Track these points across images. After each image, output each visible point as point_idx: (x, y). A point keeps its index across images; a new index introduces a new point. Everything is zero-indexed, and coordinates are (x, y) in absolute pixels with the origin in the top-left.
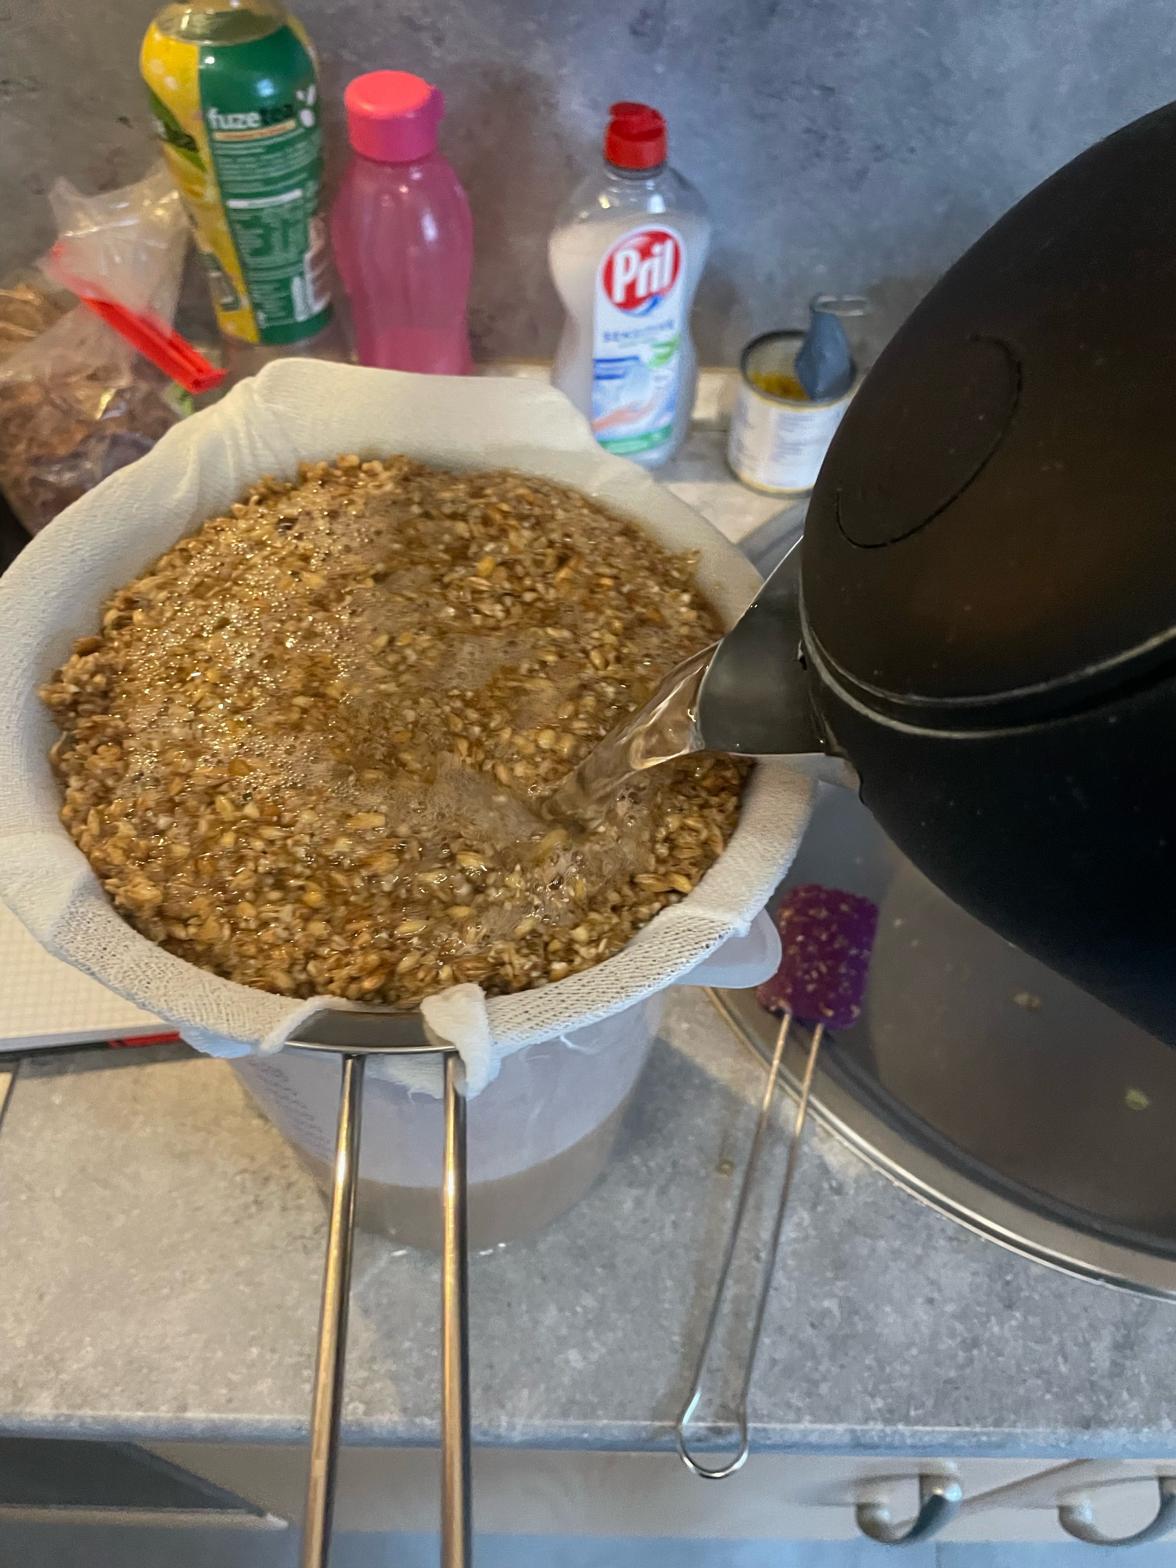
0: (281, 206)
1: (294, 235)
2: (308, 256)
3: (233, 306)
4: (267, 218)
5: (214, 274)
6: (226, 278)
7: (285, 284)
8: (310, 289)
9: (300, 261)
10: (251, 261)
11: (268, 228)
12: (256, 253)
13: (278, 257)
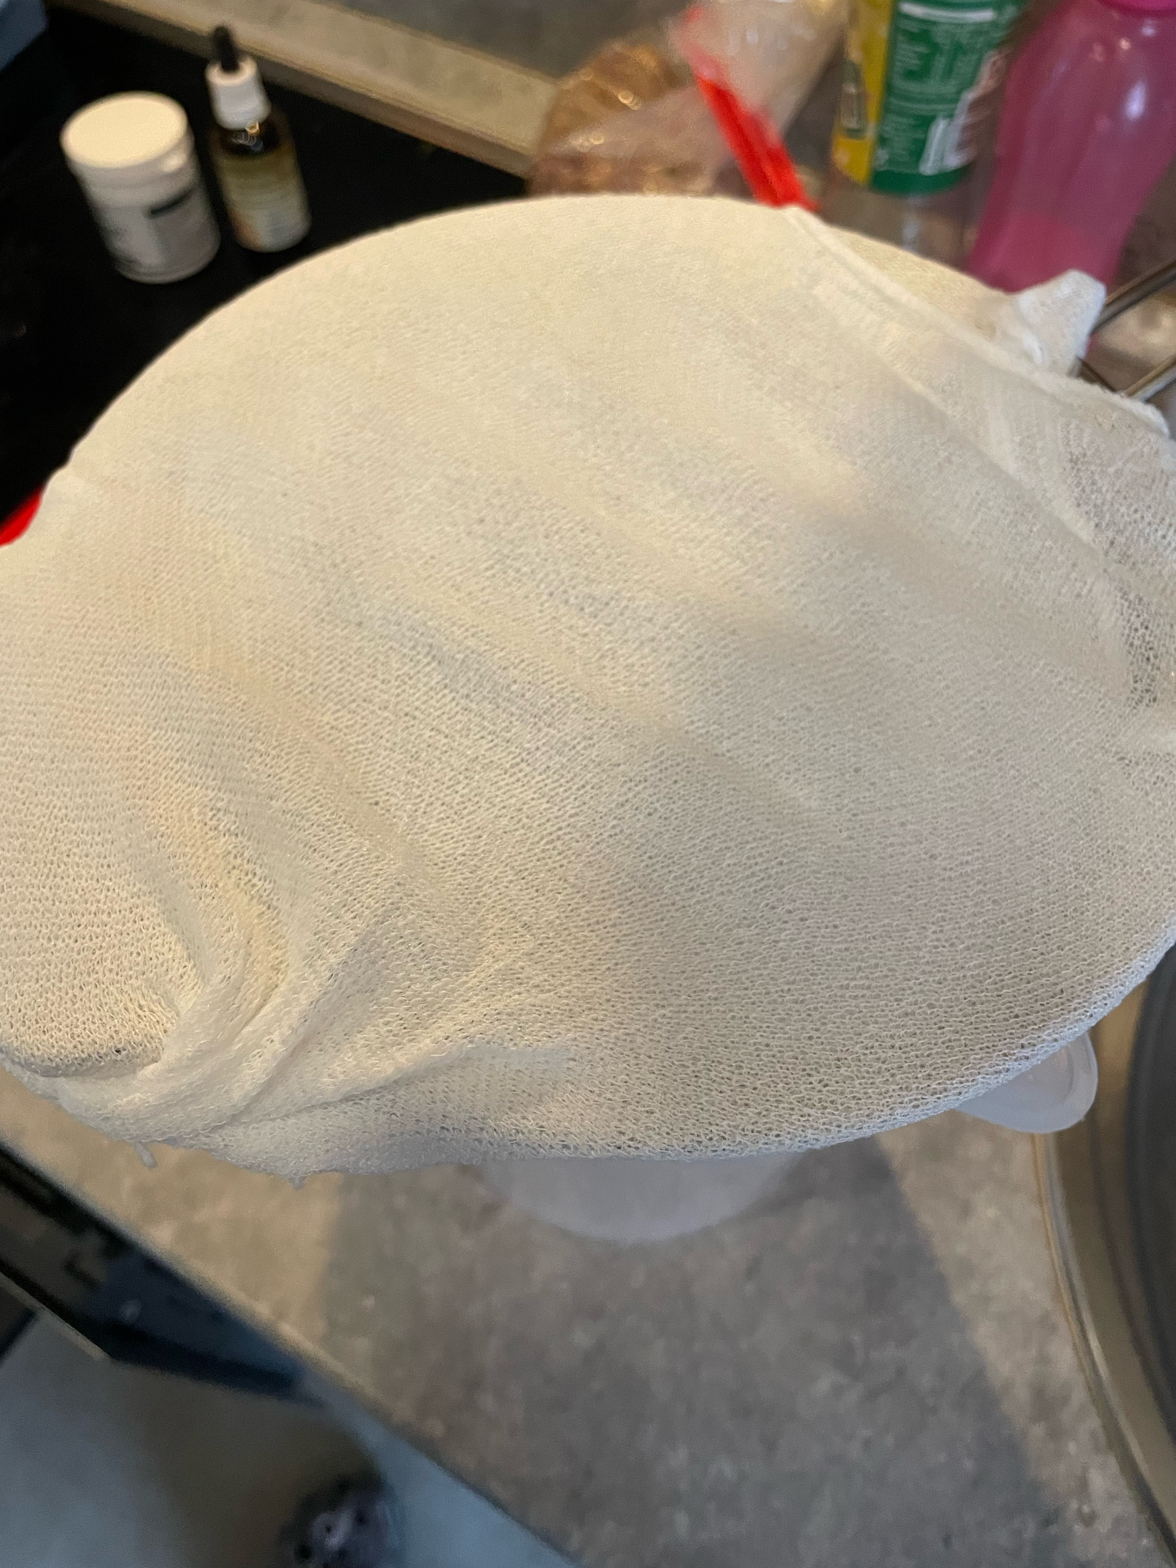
0: (961, 25)
1: (963, 66)
2: (970, 96)
3: (855, 133)
4: (939, 37)
5: (852, 89)
6: (861, 97)
7: (925, 122)
8: (955, 136)
9: (955, 100)
10: (901, 84)
11: (935, 48)
12: (911, 75)
13: (933, 86)
